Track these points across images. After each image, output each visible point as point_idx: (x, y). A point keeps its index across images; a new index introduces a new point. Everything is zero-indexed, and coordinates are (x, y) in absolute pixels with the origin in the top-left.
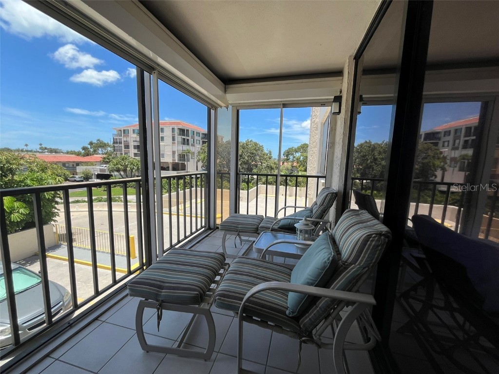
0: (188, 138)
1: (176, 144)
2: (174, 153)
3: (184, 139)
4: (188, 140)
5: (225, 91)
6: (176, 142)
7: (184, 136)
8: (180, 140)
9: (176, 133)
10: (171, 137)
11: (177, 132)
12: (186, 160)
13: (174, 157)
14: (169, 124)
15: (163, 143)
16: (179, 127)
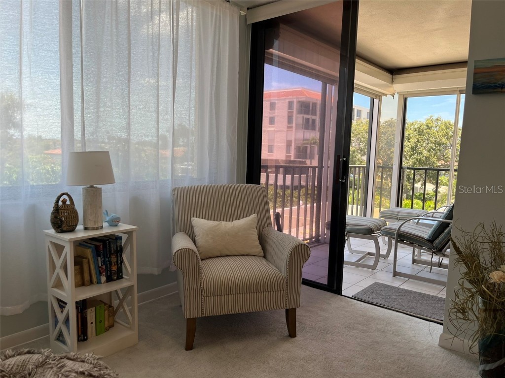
0: (314, 117)
1: (294, 129)
2: (289, 144)
3: (307, 120)
4: (314, 121)
5: (392, 82)
6: (294, 125)
7: (307, 113)
8: (300, 121)
9: (295, 110)
10: (286, 117)
11: (295, 107)
12: (308, 156)
13: (288, 150)
14: (283, 96)
15: (273, 127)
16: (300, 100)
